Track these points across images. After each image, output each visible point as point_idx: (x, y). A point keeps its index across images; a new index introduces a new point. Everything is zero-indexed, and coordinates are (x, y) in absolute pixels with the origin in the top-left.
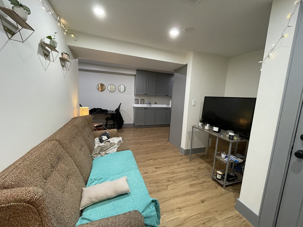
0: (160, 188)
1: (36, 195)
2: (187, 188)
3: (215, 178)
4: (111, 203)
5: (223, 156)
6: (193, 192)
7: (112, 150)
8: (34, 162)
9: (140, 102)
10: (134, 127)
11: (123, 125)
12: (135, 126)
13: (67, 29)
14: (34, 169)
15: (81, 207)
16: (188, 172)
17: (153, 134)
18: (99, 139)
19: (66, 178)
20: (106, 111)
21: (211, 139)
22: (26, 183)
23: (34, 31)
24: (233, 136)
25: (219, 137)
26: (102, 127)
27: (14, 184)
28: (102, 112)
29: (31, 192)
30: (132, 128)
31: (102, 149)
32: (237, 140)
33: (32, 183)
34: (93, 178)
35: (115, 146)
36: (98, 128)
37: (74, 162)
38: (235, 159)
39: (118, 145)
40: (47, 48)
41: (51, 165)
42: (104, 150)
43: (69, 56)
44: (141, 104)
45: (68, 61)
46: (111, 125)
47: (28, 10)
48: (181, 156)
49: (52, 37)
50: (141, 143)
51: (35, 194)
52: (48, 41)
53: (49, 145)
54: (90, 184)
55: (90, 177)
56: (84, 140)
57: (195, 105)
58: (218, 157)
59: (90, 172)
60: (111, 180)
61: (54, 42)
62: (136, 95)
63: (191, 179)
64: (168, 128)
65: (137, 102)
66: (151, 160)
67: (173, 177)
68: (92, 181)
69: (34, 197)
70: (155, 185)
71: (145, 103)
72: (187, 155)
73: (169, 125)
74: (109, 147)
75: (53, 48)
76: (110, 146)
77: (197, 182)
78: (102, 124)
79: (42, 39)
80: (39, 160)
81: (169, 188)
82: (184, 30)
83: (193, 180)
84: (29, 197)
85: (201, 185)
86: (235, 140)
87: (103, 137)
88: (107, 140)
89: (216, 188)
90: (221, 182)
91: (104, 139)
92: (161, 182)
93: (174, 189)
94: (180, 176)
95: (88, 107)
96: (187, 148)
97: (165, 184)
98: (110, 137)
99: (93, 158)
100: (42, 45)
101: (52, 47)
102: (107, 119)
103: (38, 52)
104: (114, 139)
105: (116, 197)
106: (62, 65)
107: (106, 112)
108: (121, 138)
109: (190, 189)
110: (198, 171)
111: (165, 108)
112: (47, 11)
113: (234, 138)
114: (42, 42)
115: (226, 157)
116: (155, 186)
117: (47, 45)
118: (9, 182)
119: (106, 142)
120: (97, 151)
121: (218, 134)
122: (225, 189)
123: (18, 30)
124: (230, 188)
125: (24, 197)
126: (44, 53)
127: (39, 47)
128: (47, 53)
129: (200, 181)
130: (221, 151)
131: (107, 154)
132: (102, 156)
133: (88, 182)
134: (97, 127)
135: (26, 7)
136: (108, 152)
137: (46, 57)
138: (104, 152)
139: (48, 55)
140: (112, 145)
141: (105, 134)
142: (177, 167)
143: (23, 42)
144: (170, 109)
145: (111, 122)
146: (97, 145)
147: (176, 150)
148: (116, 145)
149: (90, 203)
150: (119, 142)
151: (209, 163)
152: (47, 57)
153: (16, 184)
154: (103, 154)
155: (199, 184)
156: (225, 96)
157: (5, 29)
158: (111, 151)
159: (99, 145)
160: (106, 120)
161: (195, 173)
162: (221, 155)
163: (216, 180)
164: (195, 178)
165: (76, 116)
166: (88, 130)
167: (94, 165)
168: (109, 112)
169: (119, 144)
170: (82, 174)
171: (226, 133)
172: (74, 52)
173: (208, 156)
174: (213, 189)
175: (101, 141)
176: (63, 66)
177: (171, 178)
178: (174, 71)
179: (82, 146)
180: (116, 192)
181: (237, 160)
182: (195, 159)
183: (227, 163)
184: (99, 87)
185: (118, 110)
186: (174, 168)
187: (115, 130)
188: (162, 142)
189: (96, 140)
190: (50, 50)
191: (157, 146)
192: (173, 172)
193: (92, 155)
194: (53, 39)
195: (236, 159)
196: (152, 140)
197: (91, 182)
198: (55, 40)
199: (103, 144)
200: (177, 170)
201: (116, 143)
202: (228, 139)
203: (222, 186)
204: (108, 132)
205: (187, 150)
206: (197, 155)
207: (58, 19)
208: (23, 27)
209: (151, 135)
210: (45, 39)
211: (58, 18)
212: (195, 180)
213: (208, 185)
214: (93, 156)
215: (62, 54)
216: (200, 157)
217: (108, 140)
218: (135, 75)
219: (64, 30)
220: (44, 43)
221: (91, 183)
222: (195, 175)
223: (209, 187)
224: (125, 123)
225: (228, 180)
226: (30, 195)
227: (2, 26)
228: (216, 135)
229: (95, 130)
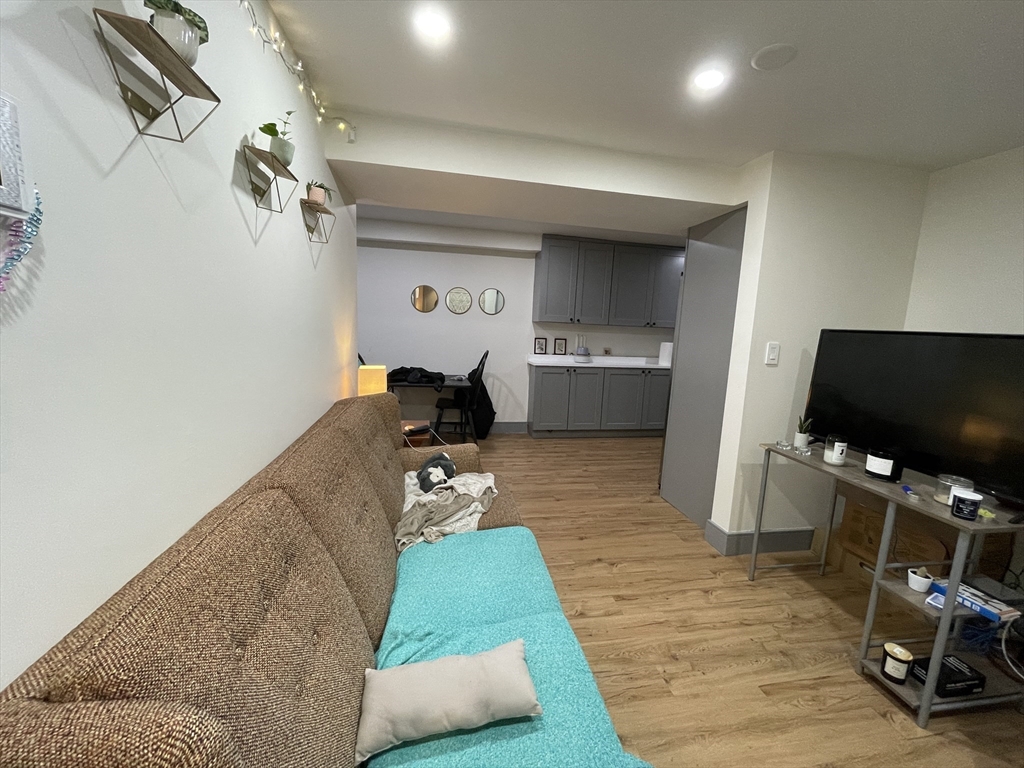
0: (640, 683)
1: (192, 752)
2: (753, 700)
3: (875, 669)
4: (469, 750)
5: (917, 582)
6: (779, 720)
7: (464, 521)
8: (205, 578)
9: (550, 348)
10: (530, 435)
11: (494, 425)
12: (533, 432)
13: (324, 104)
14: (203, 608)
15: (359, 752)
16: (749, 628)
17: (599, 465)
18: (418, 477)
19: (309, 635)
20: (440, 377)
21: (841, 500)
22: (171, 670)
23: (219, 101)
24: (975, 504)
25: (901, 500)
26: (427, 436)
27: (126, 680)
28: (428, 382)
29: (177, 740)
30: (522, 436)
31: (431, 517)
32: (994, 521)
33: (190, 670)
34: (401, 628)
35: (473, 506)
36: (415, 438)
37: (337, 570)
38: (980, 603)
39: (482, 503)
40: (262, 166)
41: (262, 588)
42: (436, 519)
43: (329, 194)
44: (555, 354)
45: (327, 212)
46: (453, 427)
47: (202, 25)
48: (714, 557)
49: (280, 128)
50: (558, 497)
51: (189, 747)
52: (264, 143)
53: (259, 507)
54: (390, 652)
55: (392, 625)
56: (369, 483)
57: (775, 362)
58: (892, 586)
59: (390, 602)
60: (466, 649)
61: (283, 145)
62: (539, 323)
63: (764, 662)
64: (657, 443)
65: (541, 347)
66: (600, 565)
67: (686, 645)
68: (398, 641)
69: (187, 760)
70: (619, 669)
71: (569, 350)
72: (737, 554)
73: (661, 433)
74: (451, 510)
75: (280, 164)
76: (454, 507)
77: (789, 676)
78: (427, 423)
79: (246, 137)
80: (221, 571)
81: (676, 688)
82: (753, 64)
83: (776, 668)
84: (166, 760)
85: (813, 693)
86: (985, 520)
87: (431, 470)
88: (445, 481)
89: (884, 716)
90: (903, 691)
91: (434, 479)
92: (641, 660)
93: (696, 696)
94: (715, 643)
95: (384, 367)
96: (739, 528)
97: (660, 669)
98: (453, 471)
99: (399, 549)
100: (248, 157)
101: (276, 164)
102: (442, 405)
103: (235, 182)
104: (470, 481)
105: (487, 726)
106: (307, 225)
107: (439, 383)
108: (492, 476)
109: (762, 708)
110: (792, 630)
111: (643, 370)
112: (265, 41)
113: (981, 511)
114: (248, 147)
115: (933, 589)
116: (620, 672)
117: (260, 155)
118: (109, 668)
119: (441, 488)
120: (412, 524)
121: (891, 485)
122: (925, 727)
123: (169, 105)
124: (949, 724)
125: (147, 760)
126: (252, 183)
127: (235, 163)
128: (263, 185)
129: (805, 676)
130: (904, 559)
131: (444, 535)
132: (430, 543)
133: (383, 641)
134: (412, 433)
135: (196, 15)
136: (448, 529)
137: (258, 198)
138: (434, 528)
139: (265, 192)
140: (463, 501)
141: (437, 461)
142: (701, 602)
143: (182, 141)
144: (666, 373)
145: (452, 416)
146: (410, 500)
147: (693, 532)
148: (476, 503)
149: (391, 737)
150: (485, 493)
151: (834, 599)
152: (262, 196)
153: (133, 677)
154: (434, 537)
155: (803, 687)
156: (907, 329)
157: (125, 99)
158: (458, 524)
159: (418, 498)
160: (437, 407)
161: (778, 637)
162: (906, 579)
163: (880, 682)
164: (782, 658)
165: (346, 396)
166: (383, 445)
167: (401, 575)
168: (447, 383)
169: (486, 502)
170: (362, 613)
171: (936, 485)
172: (345, 181)
173: (828, 569)
174: (866, 718)
175: (426, 485)
176: (310, 229)
177: (679, 645)
178: (686, 234)
179: (365, 504)
180: (486, 705)
181: (987, 607)
182: (772, 575)
183: (939, 618)
184: (417, 296)
185: (476, 376)
186: (689, 606)
187: (470, 447)
188: (631, 495)
189: (407, 480)
190: (270, 174)
191: (617, 509)
192: (685, 621)
193: (397, 538)
194: (281, 136)
195: (986, 602)
196: (596, 488)
197: (393, 645)
198: (286, 138)
199: (430, 497)
200: (701, 617)
201: (475, 496)
202: (947, 515)
203: (914, 712)
204: (447, 455)
205: (739, 536)
206: (781, 561)
207: (299, 68)
208: (187, 91)
209: (591, 468)
210: (256, 137)
211: (297, 64)
212: (784, 667)
213: (844, 700)
214: (399, 541)
215: (309, 187)
216: (796, 569)
217: (450, 482)
218: (537, 255)
219: (317, 108)
220: (253, 149)
221: (393, 649)
222: (783, 645)
223: (850, 708)
224: (498, 419)
225: (941, 691)
226: (172, 754)
227: (118, 88)
228: (881, 489)
229: (406, 445)
